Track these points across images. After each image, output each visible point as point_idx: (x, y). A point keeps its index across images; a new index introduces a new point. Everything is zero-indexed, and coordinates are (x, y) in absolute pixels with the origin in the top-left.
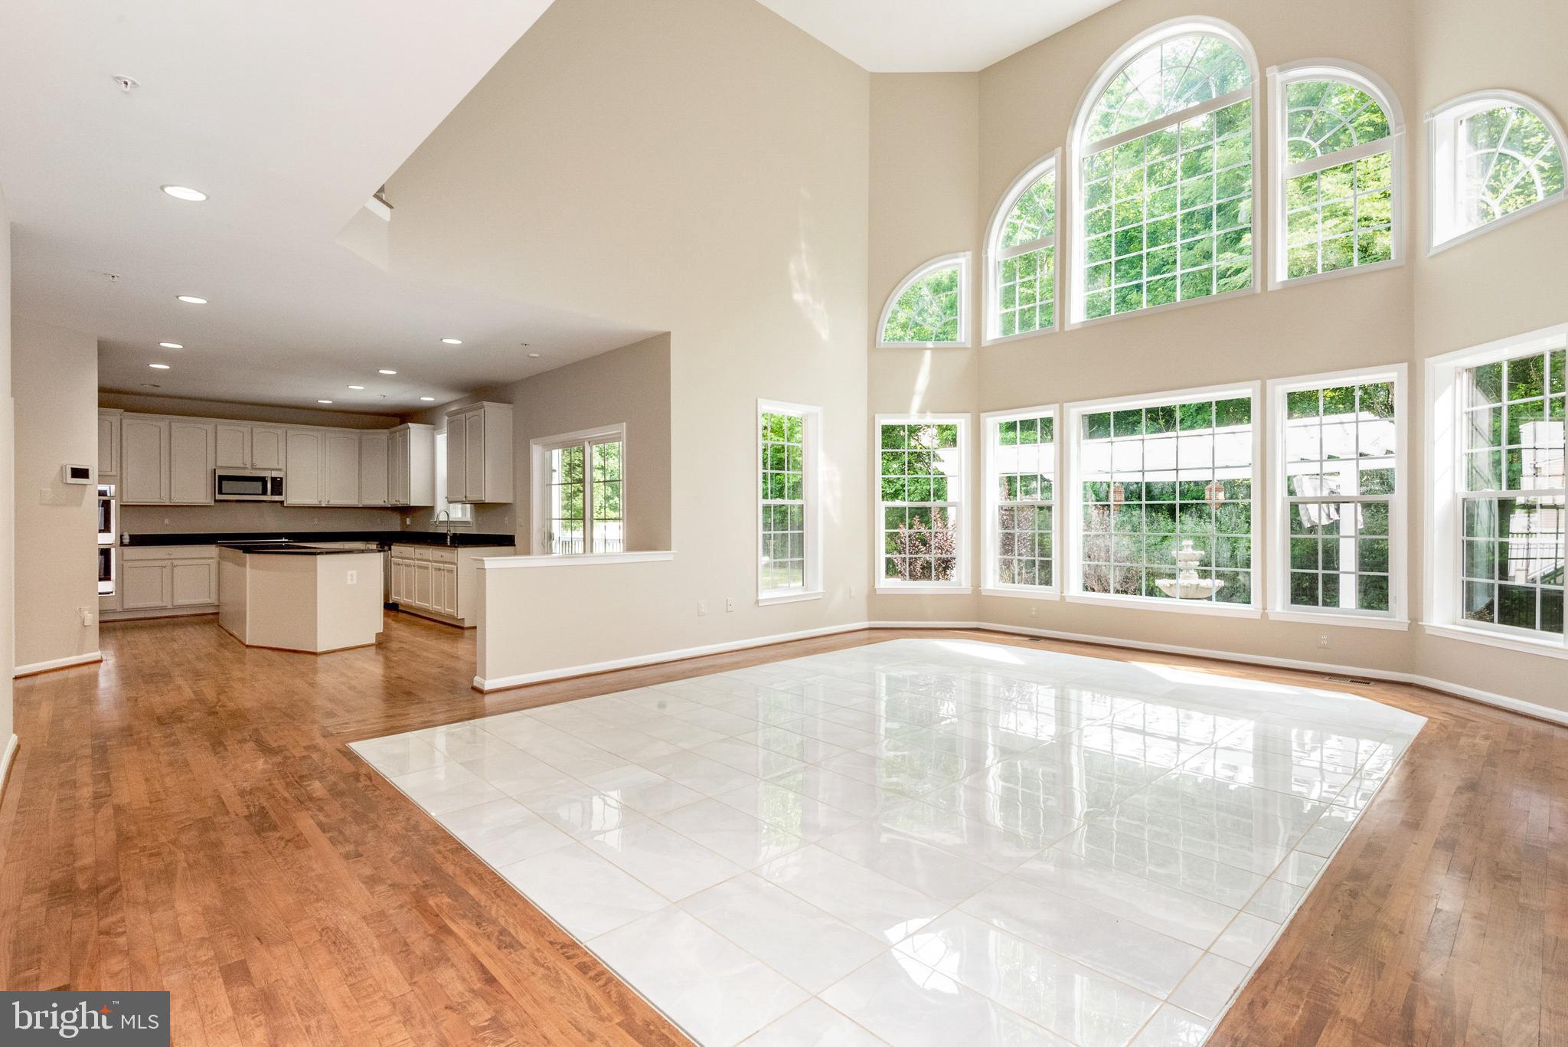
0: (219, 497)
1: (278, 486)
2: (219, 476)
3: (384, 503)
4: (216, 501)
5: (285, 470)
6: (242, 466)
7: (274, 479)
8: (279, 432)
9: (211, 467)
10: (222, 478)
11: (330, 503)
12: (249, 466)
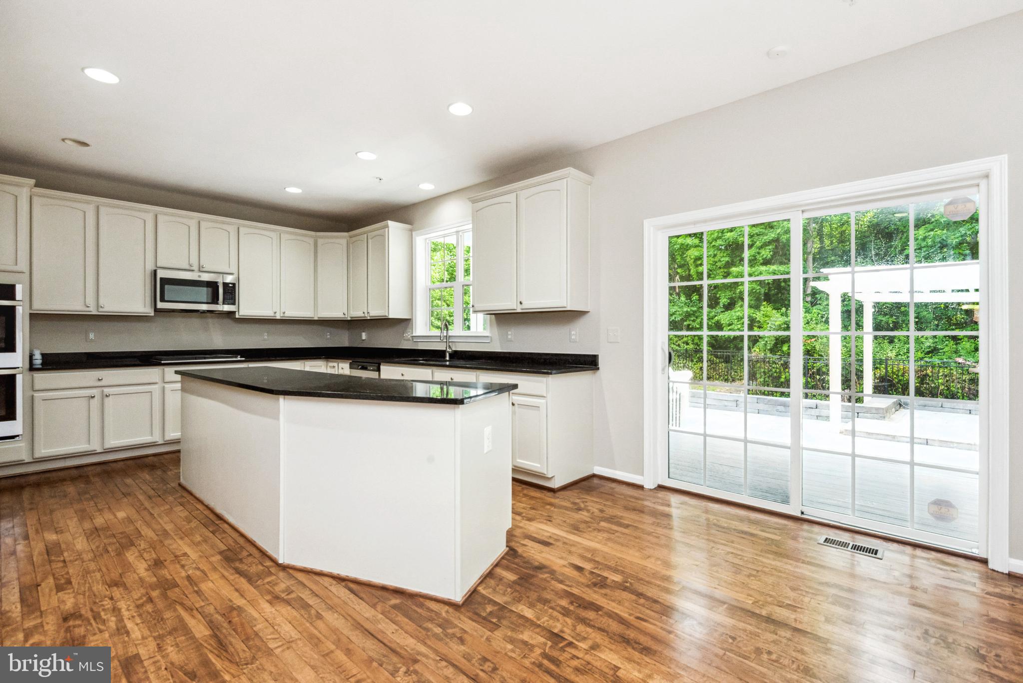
0: (160, 305)
1: (231, 292)
2: (161, 279)
3: (343, 316)
4: (156, 310)
5: (236, 273)
6: (187, 267)
7: (225, 285)
8: (232, 229)
9: (150, 267)
10: (165, 281)
11: (286, 315)
12: (195, 267)
